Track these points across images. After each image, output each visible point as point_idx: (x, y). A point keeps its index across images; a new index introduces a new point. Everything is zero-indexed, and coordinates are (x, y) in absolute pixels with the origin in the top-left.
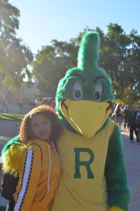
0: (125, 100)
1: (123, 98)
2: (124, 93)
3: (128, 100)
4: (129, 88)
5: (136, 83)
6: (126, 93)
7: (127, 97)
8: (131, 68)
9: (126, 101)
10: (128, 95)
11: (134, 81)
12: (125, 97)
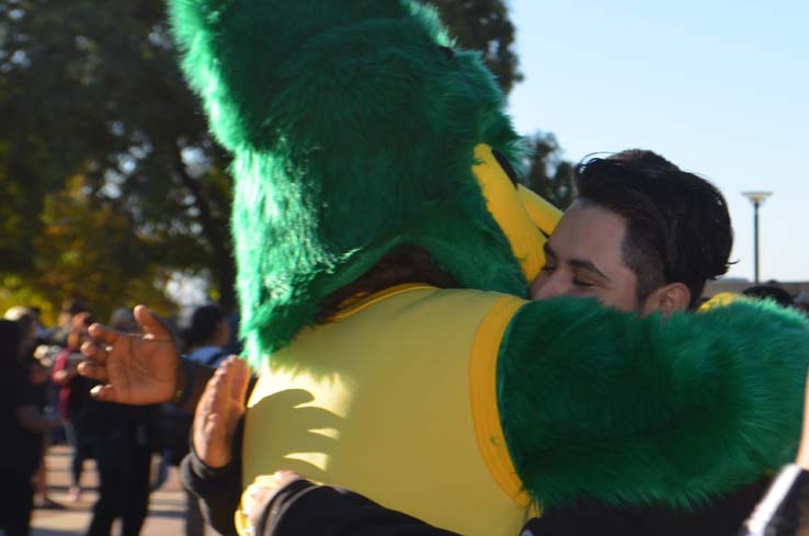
0: (52, 278)
1: (40, 263)
2: (40, 228)
3: (80, 274)
4: (80, 192)
5: (124, 146)
6: (54, 230)
7: (71, 257)
8: (83, 42)
9: (59, 287)
10: (68, 240)
11: (113, 138)
12: (54, 256)
